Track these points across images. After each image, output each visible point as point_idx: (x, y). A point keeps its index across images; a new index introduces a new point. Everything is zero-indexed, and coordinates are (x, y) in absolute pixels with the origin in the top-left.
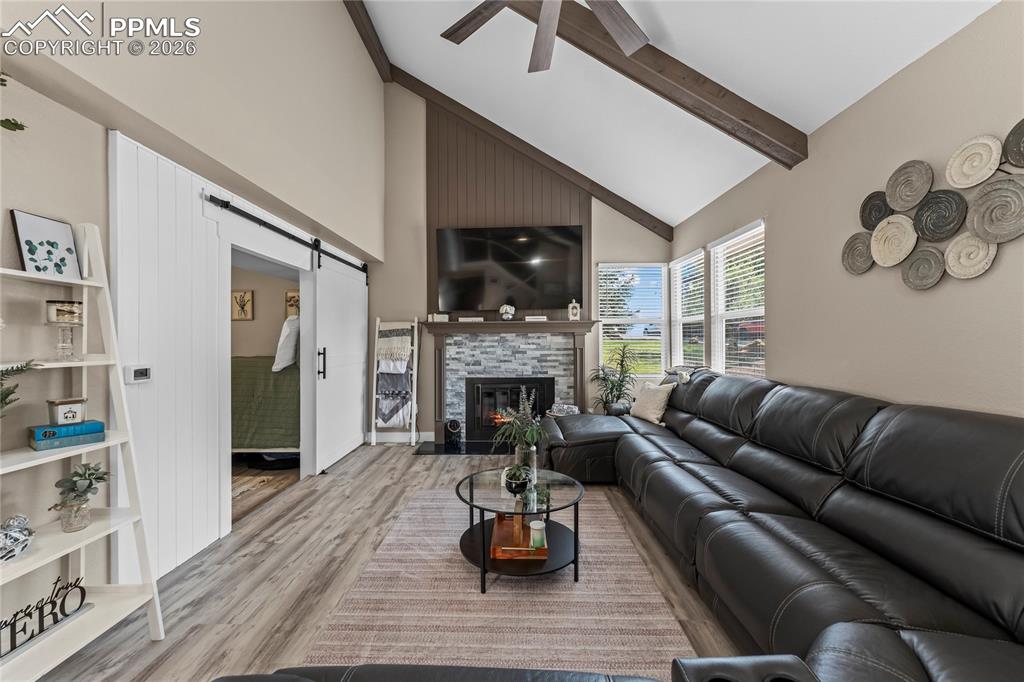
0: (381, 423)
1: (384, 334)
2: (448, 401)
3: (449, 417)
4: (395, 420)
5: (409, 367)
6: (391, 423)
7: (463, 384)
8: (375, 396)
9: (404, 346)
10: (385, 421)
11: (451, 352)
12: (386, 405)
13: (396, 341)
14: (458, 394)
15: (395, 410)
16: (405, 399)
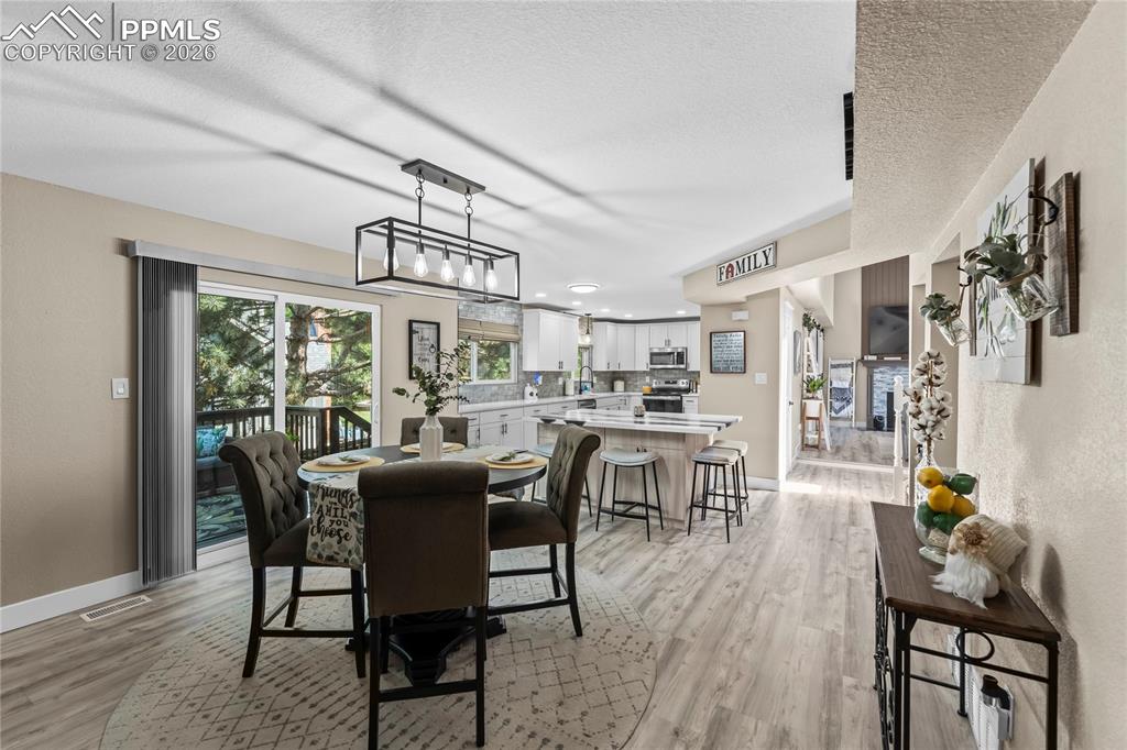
0: (833, 414)
1: (834, 367)
2: (875, 405)
3: (875, 414)
4: (842, 413)
5: (851, 385)
6: (839, 415)
7: (885, 395)
8: (829, 400)
9: (847, 373)
10: (836, 413)
11: (877, 377)
12: (837, 405)
13: (842, 370)
14: (882, 401)
15: (842, 408)
16: (849, 402)
